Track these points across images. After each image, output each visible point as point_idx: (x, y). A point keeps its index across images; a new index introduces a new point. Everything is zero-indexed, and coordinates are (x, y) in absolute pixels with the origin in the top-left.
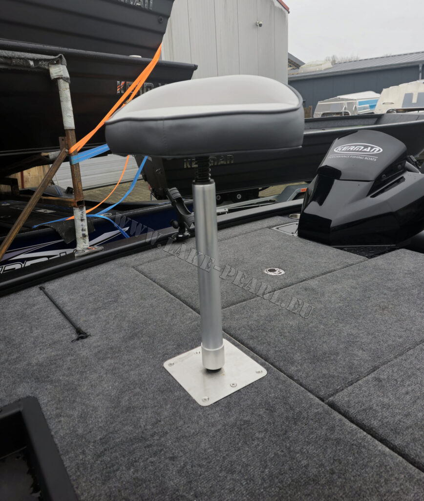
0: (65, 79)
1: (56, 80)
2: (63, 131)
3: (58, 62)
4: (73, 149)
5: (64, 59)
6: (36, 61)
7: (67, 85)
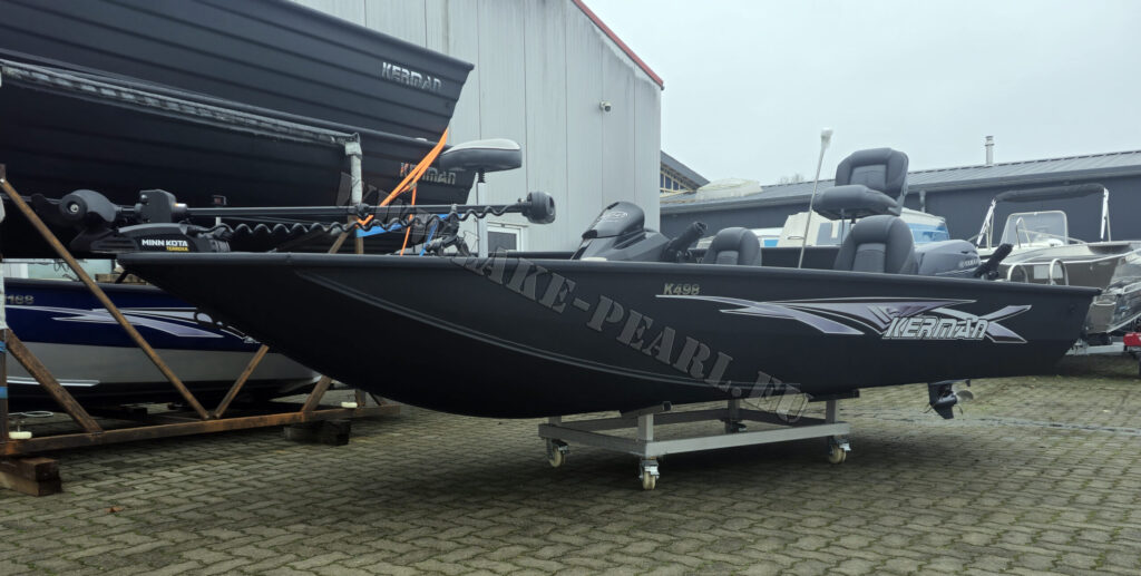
0: (358, 156)
3: (354, 140)
5: (359, 139)
6: (336, 137)
7: (359, 161)
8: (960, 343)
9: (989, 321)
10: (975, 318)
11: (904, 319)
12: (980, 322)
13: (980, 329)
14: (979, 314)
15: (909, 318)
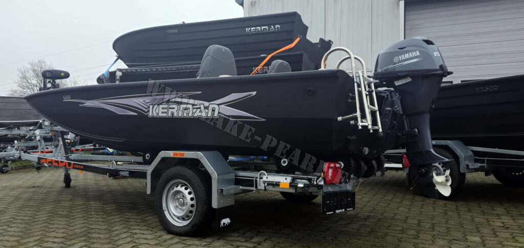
8: (198, 120)
9: (218, 105)
10: (206, 104)
11: (156, 106)
12: (211, 106)
13: (213, 111)
14: (209, 100)
15: (159, 105)
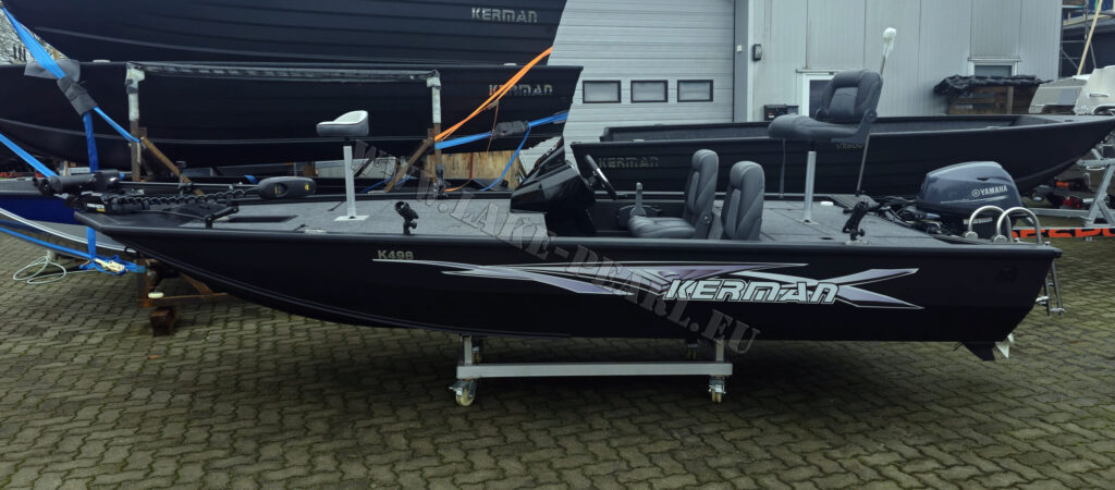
0: (437, 87)
1: (430, 88)
2: (432, 125)
3: (432, 75)
4: (437, 138)
5: (437, 72)
6: (416, 76)
7: (438, 91)
9: (837, 284)
11: (690, 282)
13: (825, 292)
